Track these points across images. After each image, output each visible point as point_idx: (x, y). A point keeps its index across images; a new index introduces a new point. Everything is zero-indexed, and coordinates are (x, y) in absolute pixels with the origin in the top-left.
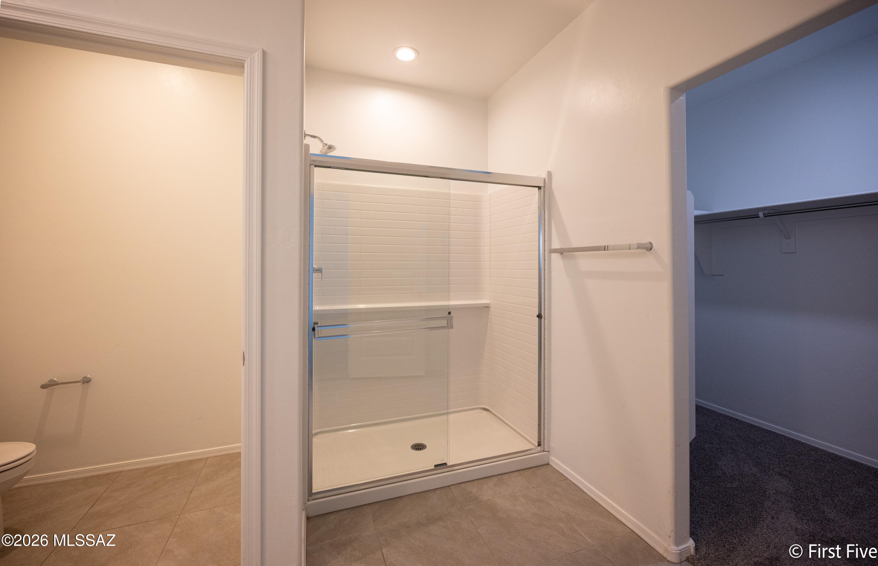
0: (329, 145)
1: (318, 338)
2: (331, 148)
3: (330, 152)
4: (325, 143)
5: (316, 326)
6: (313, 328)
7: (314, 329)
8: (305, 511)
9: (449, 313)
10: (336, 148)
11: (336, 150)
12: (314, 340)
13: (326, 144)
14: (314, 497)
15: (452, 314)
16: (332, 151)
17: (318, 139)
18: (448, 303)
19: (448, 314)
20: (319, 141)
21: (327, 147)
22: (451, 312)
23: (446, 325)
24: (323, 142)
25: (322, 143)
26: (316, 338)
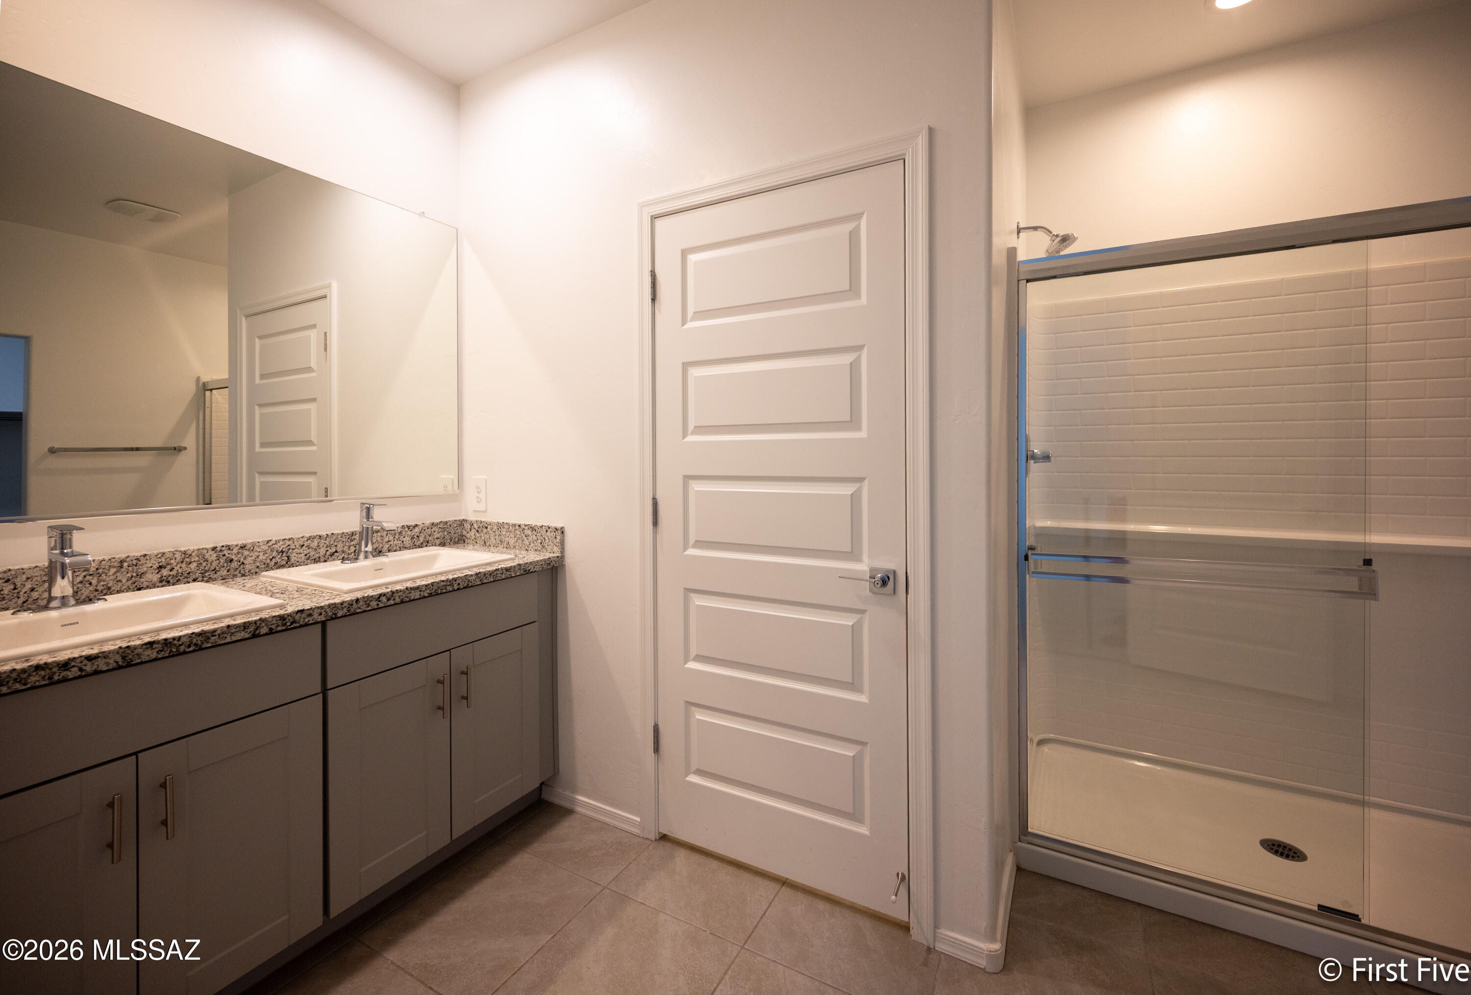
0: (1062, 236)
1: (1033, 573)
2: (1067, 241)
3: (1066, 247)
4: (1055, 234)
5: (1030, 552)
6: (1025, 556)
7: (1026, 558)
8: (1014, 854)
9: (1368, 562)
10: (1077, 238)
11: (1077, 241)
12: (1028, 576)
13: (1057, 236)
14: (1030, 839)
15: (1374, 566)
16: (1069, 245)
17: (1043, 231)
18: (1363, 537)
19: (1364, 565)
20: (1043, 233)
21: (1059, 239)
22: (1373, 560)
23: (1356, 589)
24: (1051, 233)
25: (1050, 235)
26: (1030, 572)
